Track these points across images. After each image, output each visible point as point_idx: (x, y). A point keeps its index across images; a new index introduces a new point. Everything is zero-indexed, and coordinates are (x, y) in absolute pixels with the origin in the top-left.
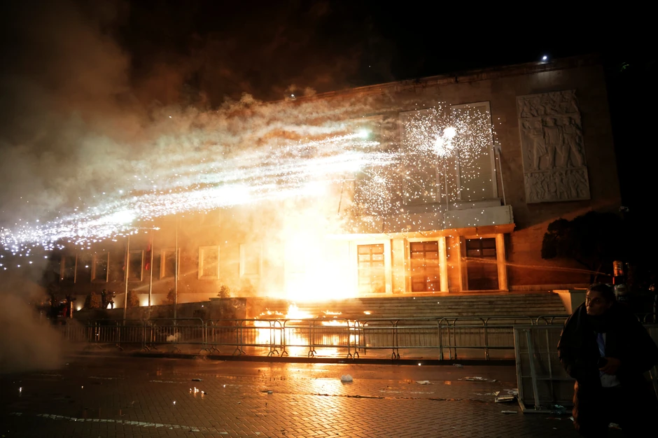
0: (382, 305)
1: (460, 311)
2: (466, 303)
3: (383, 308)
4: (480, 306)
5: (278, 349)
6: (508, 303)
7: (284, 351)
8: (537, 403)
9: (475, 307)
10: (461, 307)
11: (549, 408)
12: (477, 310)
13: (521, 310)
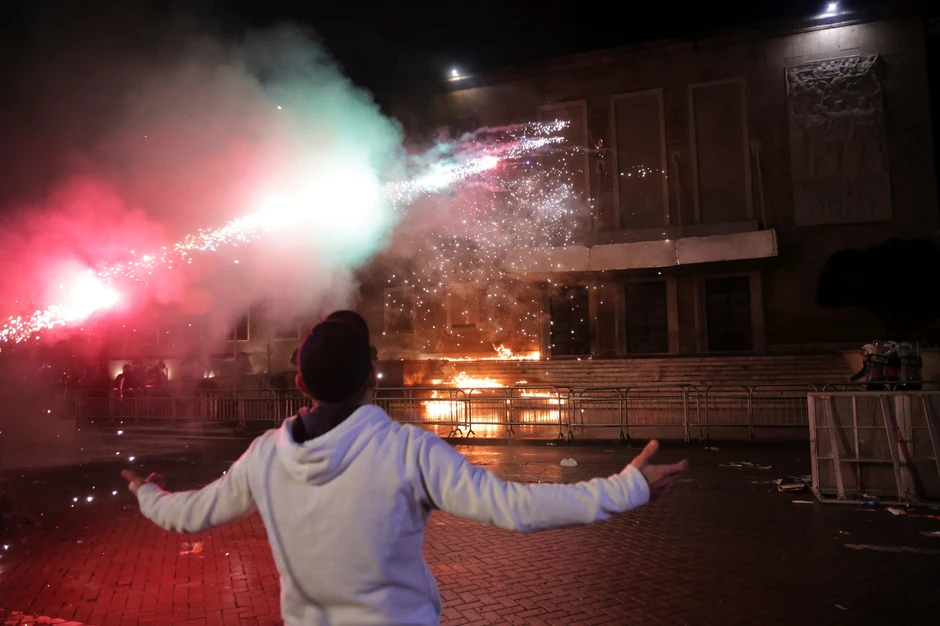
0: (591, 370)
1: (703, 378)
2: (710, 368)
3: (593, 375)
4: (730, 373)
5: (462, 428)
6: (771, 368)
7: (471, 431)
8: (841, 490)
9: (724, 373)
10: (704, 373)
11: (855, 497)
12: (726, 378)
13: (789, 377)
